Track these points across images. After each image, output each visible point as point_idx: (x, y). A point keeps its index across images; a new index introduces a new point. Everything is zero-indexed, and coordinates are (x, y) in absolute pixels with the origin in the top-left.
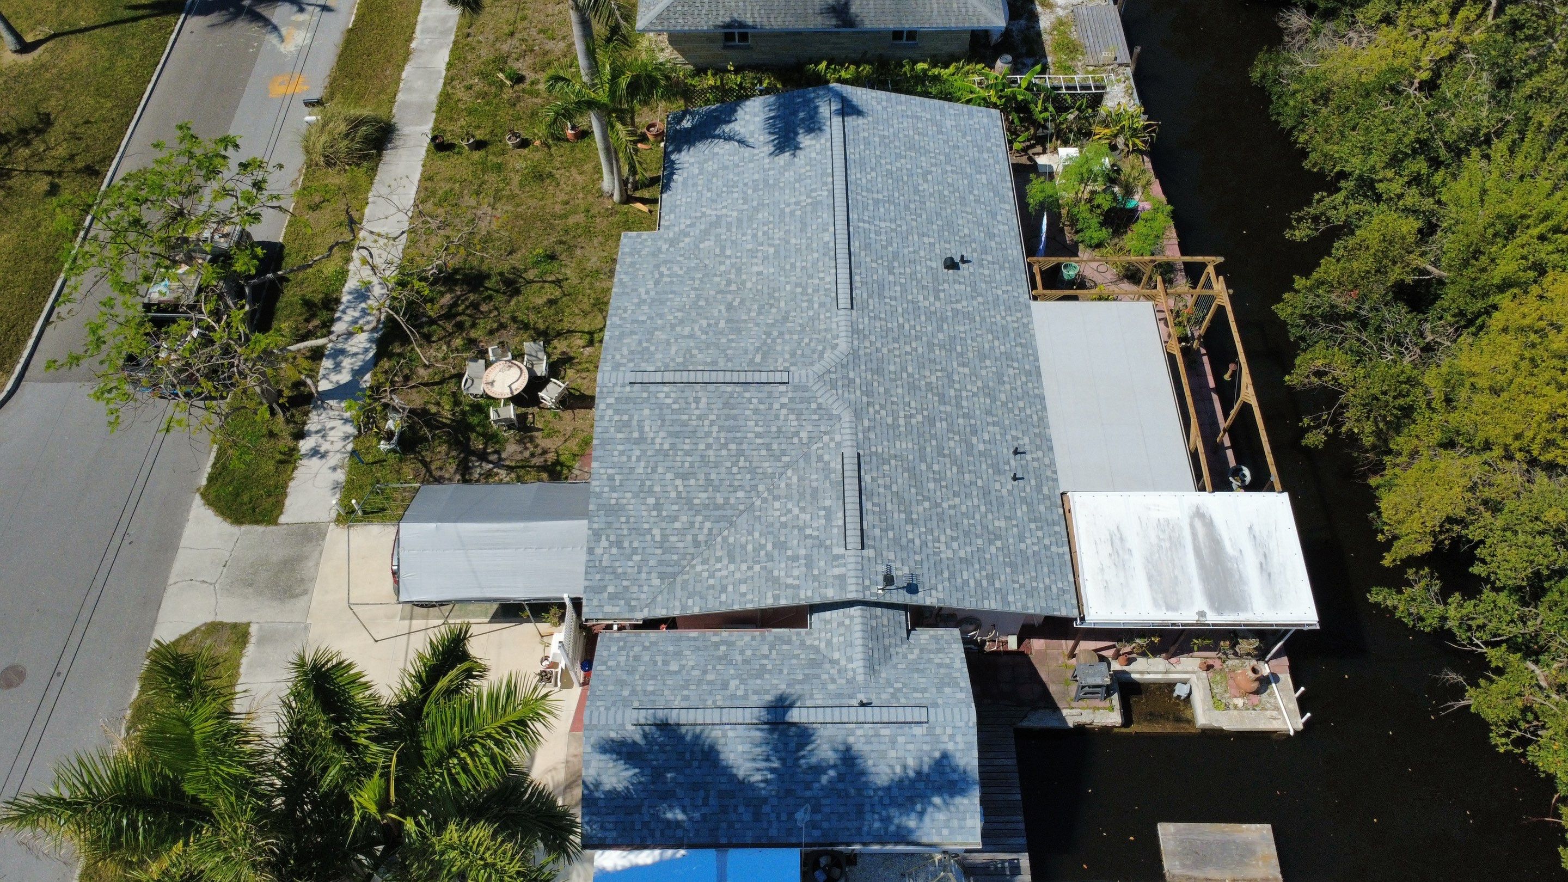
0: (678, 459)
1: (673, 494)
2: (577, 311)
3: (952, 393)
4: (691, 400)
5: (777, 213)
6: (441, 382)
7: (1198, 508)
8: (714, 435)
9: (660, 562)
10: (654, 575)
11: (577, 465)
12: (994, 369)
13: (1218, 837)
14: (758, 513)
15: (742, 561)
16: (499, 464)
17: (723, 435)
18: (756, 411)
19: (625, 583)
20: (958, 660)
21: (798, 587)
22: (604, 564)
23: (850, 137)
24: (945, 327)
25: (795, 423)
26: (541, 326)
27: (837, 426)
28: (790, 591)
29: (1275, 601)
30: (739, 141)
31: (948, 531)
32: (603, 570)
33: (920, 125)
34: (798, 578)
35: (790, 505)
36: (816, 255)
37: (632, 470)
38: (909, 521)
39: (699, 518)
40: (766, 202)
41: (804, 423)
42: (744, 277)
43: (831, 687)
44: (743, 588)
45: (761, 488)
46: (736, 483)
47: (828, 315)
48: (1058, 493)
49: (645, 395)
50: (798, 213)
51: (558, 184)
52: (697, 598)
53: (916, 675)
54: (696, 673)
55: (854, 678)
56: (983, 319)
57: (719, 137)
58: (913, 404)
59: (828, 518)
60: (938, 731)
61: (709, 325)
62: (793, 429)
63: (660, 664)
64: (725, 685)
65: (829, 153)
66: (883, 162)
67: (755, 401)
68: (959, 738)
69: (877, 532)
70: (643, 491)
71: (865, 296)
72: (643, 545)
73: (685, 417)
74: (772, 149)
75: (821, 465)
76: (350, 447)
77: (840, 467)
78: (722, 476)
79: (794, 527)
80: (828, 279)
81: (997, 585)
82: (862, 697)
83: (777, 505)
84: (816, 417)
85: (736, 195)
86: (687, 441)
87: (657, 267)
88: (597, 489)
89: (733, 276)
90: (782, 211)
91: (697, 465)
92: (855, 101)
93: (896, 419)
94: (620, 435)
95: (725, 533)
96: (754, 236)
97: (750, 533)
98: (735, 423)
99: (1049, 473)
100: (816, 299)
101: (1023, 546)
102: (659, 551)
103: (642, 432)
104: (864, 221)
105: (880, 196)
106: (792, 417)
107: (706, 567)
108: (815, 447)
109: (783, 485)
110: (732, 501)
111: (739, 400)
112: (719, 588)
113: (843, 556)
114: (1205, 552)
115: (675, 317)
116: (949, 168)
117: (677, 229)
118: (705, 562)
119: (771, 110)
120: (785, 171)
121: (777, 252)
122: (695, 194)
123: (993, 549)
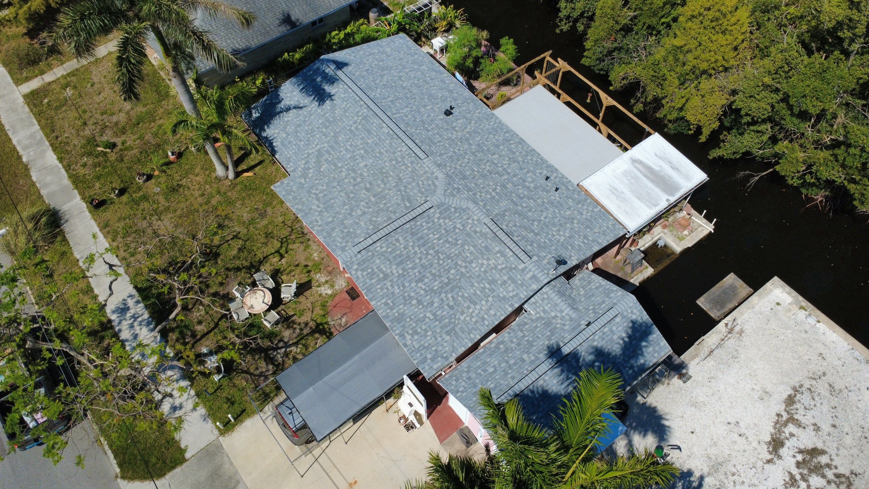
0: (411, 274)
1: (422, 292)
2: (260, 245)
3: (501, 169)
4: (394, 242)
5: (348, 132)
6: (217, 325)
7: (632, 159)
8: (419, 252)
9: (442, 328)
10: (444, 336)
11: (329, 320)
12: (506, 149)
13: (720, 291)
14: (468, 275)
15: (480, 301)
16: (287, 345)
17: (422, 249)
18: (429, 229)
19: (434, 349)
20: (601, 281)
21: (517, 294)
22: (416, 347)
23: (353, 78)
24: (471, 142)
25: (450, 223)
26: (246, 264)
27: (470, 213)
28: (515, 298)
29: (687, 178)
30: (295, 108)
31: (554, 229)
32: (418, 350)
33: (377, 57)
34: (514, 290)
35: (480, 262)
36: (388, 142)
37: (393, 293)
38: (536, 234)
39: (443, 295)
40: (337, 130)
41: (455, 220)
42: (359, 172)
43: (566, 328)
44: (492, 312)
45: (460, 262)
46: (447, 268)
47: (419, 165)
48: (576, 186)
49: (370, 254)
50: (360, 127)
51: (189, 188)
52: (474, 332)
53: (593, 299)
54: (503, 365)
55: (571, 318)
56: (482, 130)
57: (281, 112)
58: (491, 184)
59: (503, 255)
60: (625, 314)
61: (367, 203)
62: (452, 227)
63: (482, 373)
64: (523, 360)
65: (350, 90)
66: (377, 82)
67: (424, 224)
68: (635, 311)
69: (529, 247)
70: (407, 300)
71: (428, 147)
72: (428, 325)
73: (398, 252)
74: (317, 103)
75: (478, 234)
76: (193, 392)
77: (488, 230)
78: (438, 268)
79: (491, 270)
80: (404, 149)
81: (591, 239)
82: (584, 323)
83: (474, 265)
84: (457, 214)
85: (318, 136)
86: (408, 263)
87: (309, 192)
88: (384, 314)
89: (353, 175)
90: (351, 131)
91: (422, 271)
92: (339, 60)
93: (490, 194)
94: (374, 281)
95: (460, 294)
96: (346, 150)
97: (473, 286)
98: (423, 240)
99: (565, 180)
100: (406, 162)
101: (584, 216)
102: (437, 323)
103: (383, 272)
104: (395, 114)
105: (391, 98)
106: (447, 221)
107: (465, 315)
108: (468, 228)
109: (468, 255)
110: (451, 277)
111: (417, 228)
112: (480, 320)
113: (526, 267)
114: (648, 175)
115: (346, 209)
116: (407, 70)
117: (300, 169)
118: (463, 313)
119: (299, 85)
120: (334, 110)
121: (366, 151)
122: (294, 147)
123: (575, 225)
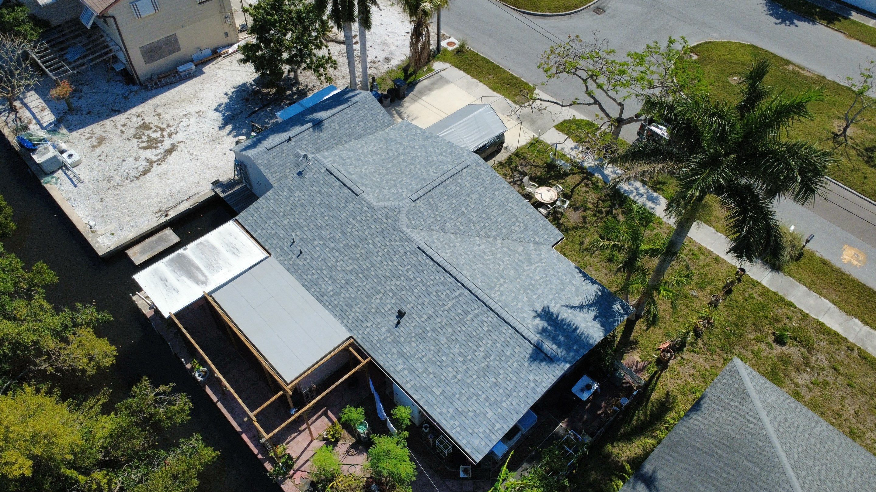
0: (422, 159)
1: (412, 152)
8: (418, 171)
9: (396, 140)
10: (394, 137)
14: (377, 165)
15: (368, 152)
17: (415, 173)
18: (411, 184)
28: (341, 150)
31: (303, 201)
34: (342, 154)
35: (368, 171)
36: (461, 263)
39: (396, 154)
40: (518, 280)
41: (389, 193)
44: (359, 146)
45: (384, 171)
46: (394, 167)
48: (273, 253)
50: (495, 280)
52: (373, 139)
53: (281, 163)
56: (363, 302)
57: (590, 306)
58: (356, 233)
59: (350, 173)
61: (468, 206)
62: (391, 189)
66: (490, 342)
67: (415, 186)
70: (423, 147)
72: (406, 139)
73: (434, 167)
74: (551, 310)
76: (569, 156)
78: (401, 166)
79: (359, 166)
81: (272, 201)
82: (292, 143)
84: (387, 197)
85: (538, 278)
86: (425, 164)
90: (504, 279)
91: (414, 162)
94: (449, 151)
95: (383, 157)
96: (503, 262)
97: (374, 160)
98: (414, 178)
100: (439, 244)
101: (272, 221)
102: (399, 141)
105: (468, 318)
106: (396, 192)
108: (378, 191)
109: (377, 176)
110: (390, 163)
112: (368, 143)
113: (331, 164)
114: (195, 270)
118: (381, 148)
119: (582, 334)
120: (529, 301)
121: (483, 257)
122: (559, 270)
123: (282, 210)
